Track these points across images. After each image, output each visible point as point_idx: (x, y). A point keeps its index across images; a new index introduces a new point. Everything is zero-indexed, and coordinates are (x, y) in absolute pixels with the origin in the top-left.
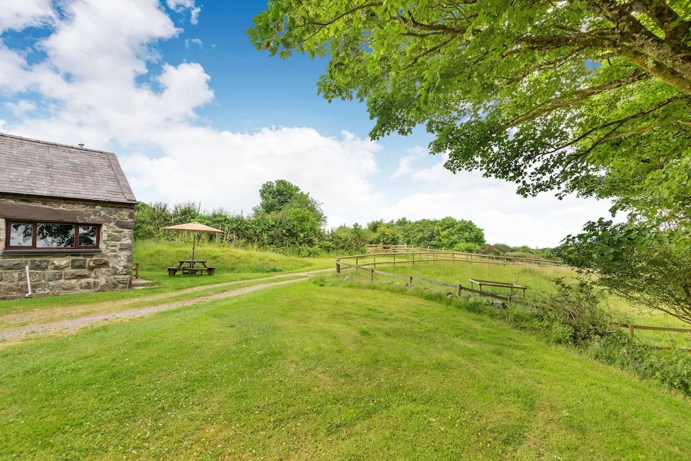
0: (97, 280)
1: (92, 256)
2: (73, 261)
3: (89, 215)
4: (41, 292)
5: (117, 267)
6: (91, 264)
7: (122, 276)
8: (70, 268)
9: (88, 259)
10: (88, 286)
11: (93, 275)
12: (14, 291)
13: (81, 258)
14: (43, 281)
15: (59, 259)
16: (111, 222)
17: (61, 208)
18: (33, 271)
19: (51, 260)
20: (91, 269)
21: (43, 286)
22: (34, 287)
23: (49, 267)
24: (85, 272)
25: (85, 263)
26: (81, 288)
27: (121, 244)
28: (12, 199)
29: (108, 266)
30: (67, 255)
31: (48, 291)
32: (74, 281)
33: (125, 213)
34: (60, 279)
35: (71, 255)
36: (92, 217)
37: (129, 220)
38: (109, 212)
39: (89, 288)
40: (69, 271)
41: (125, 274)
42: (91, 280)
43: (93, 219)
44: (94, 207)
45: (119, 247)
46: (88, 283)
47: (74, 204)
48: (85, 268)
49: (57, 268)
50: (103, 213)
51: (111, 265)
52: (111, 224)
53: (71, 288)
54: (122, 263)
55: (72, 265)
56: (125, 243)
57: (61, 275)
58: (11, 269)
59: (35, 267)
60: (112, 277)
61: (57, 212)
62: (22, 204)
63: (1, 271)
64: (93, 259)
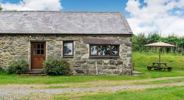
0: (119, 70)
1: (116, 59)
2: (110, 61)
3: (115, 41)
4: (101, 74)
5: (126, 65)
6: (116, 63)
7: (128, 69)
8: (109, 64)
9: (115, 61)
10: (116, 73)
11: (117, 68)
12: (93, 72)
13: (113, 60)
14: (101, 69)
15: (106, 60)
16: (123, 44)
17: (105, 39)
18: (98, 65)
19: (103, 60)
20: (117, 65)
21: (101, 71)
22: (98, 71)
23: (103, 63)
24: (114, 66)
25: (114, 62)
26: (113, 73)
27: (127, 54)
28: (91, 36)
29: (123, 64)
30: (108, 59)
31: (102, 73)
32: (111, 70)
33: (128, 39)
34: (106, 68)
35: (110, 59)
36: (116, 42)
37: (130, 42)
38: (122, 39)
39: (116, 74)
40: (109, 65)
41: (129, 68)
42: (116, 70)
43: (116, 43)
44: (117, 37)
45: (126, 55)
46: (116, 71)
47: (110, 36)
48: (114, 64)
49: (105, 64)
50: (120, 40)
51: (124, 63)
52: (123, 45)
53: (109, 73)
54: (128, 63)
55: (110, 63)
56: (129, 53)
57: (106, 67)
58: (91, 64)
59: (99, 63)
60: (124, 69)
61: (104, 40)
62: (94, 38)
63: (88, 64)
64: (117, 60)
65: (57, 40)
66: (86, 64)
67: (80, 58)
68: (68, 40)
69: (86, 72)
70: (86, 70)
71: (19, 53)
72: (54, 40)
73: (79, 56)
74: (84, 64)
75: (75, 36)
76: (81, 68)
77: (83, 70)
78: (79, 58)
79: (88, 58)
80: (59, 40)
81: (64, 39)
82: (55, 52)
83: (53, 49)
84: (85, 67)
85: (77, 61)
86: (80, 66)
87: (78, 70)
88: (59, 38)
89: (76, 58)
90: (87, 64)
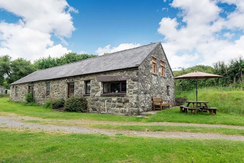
0: (126, 109)
1: (123, 96)
2: (118, 99)
3: (122, 76)
4: (109, 112)
5: (132, 103)
6: (123, 101)
7: (135, 108)
8: (117, 102)
9: (123, 98)
10: (122, 112)
11: (124, 106)
13: (120, 97)
14: (110, 108)
15: (114, 98)
16: (130, 79)
17: (114, 75)
18: (108, 103)
19: (112, 98)
20: (124, 103)
21: (111, 110)
22: (108, 109)
23: (112, 101)
24: (121, 104)
25: (121, 100)
26: (120, 112)
27: (134, 90)
29: (129, 103)
30: (116, 96)
31: (111, 112)
32: (118, 108)
33: (135, 73)
34: (115, 107)
35: (118, 96)
36: (123, 77)
37: (137, 76)
38: (129, 74)
39: (123, 113)
40: (117, 103)
41: (136, 107)
42: (123, 109)
43: (123, 78)
44: (123, 72)
45: (133, 92)
46: (122, 110)
47: (117, 72)
48: (121, 102)
49: (113, 102)
50: (126, 74)
52: (130, 80)
53: (117, 112)
54: (135, 101)
56: (135, 89)
57: (115, 105)
58: (102, 101)
59: (108, 101)
60: (131, 108)
62: (104, 75)
63: (100, 102)
64: (124, 98)
65: (81, 81)
66: (98, 102)
67: (94, 96)
68: (87, 79)
69: (98, 110)
70: (98, 107)
71: (61, 93)
72: (79, 81)
73: (94, 94)
74: (97, 102)
75: (91, 75)
76: (95, 106)
77: (96, 108)
78: (93, 96)
79: (100, 96)
80: (82, 81)
81: (84, 79)
82: (79, 91)
83: (78, 89)
84: (98, 105)
85: (92, 99)
86: (94, 104)
87: (93, 108)
88: (82, 79)
89: (92, 96)
90: (99, 101)
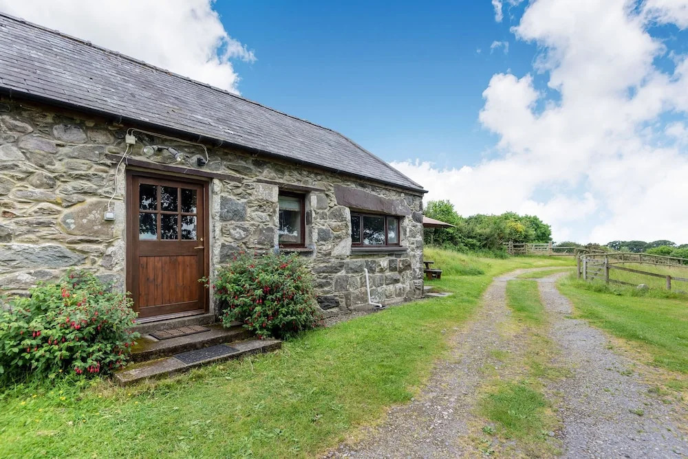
0: (404, 286)
1: (400, 255)
2: (390, 262)
3: (398, 205)
4: (374, 301)
5: (416, 269)
6: (400, 266)
7: (419, 281)
8: (388, 270)
9: (398, 260)
10: (400, 293)
11: (402, 279)
12: (359, 299)
13: (394, 258)
15: (383, 259)
16: (410, 214)
17: (382, 196)
18: (369, 274)
19: (377, 259)
20: (401, 271)
22: (370, 295)
23: (377, 270)
24: (397, 275)
25: (397, 264)
26: (396, 295)
27: (416, 241)
28: (354, 182)
29: (411, 269)
30: (386, 255)
31: (378, 299)
32: (391, 287)
33: (417, 202)
34: (383, 284)
35: (389, 255)
36: (400, 207)
37: (420, 212)
38: (409, 202)
39: (400, 296)
40: (388, 273)
41: (420, 278)
42: (401, 285)
44: (401, 195)
45: (415, 244)
46: (400, 289)
48: (397, 270)
49: (381, 270)
50: (405, 203)
51: (412, 267)
52: (410, 217)
53: (390, 296)
54: (418, 265)
55: (390, 267)
56: (419, 240)
57: (383, 280)
58: (356, 272)
59: (371, 270)
60: (412, 282)
61: (381, 201)
62: (360, 188)
63: (350, 275)
64: (402, 259)
65: (259, 181)
66: (343, 273)
67: (330, 254)
68: (296, 184)
69: (343, 304)
70: (343, 293)
72: (248, 180)
73: (327, 247)
74: (339, 274)
75: (316, 174)
76: (331, 291)
77: (337, 296)
78: (326, 255)
79: (348, 253)
80: (266, 182)
81: (281, 181)
82: (252, 229)
83: (242, 218)
84: (342, 283)
85: (322, 265)
86: (329, 284)
87: (326, 298)
88: (267, 173)
89: (320, 255)
90: (347, 272)
